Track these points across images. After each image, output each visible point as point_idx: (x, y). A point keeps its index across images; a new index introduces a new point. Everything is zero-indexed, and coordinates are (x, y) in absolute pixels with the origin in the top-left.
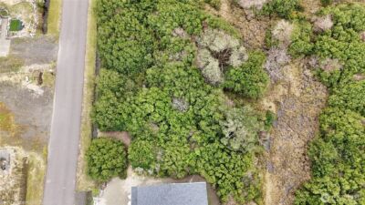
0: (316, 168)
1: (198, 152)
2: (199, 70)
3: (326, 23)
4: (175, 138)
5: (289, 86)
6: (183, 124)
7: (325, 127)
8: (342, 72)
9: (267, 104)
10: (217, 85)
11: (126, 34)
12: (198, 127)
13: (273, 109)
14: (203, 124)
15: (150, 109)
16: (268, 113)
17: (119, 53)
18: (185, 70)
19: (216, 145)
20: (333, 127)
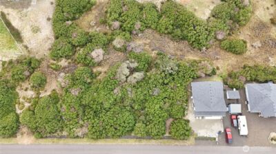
0: (184, 38)
1: (179, 85)
2: (137, 82)
3: (117, 24)
4: (172, 95)
5: (145, 44)
6: (166, 91)
7: (166, 32)
8: (141, 21)
9: (153, 54)
10: (146, 75)
11: (115, 119)
12: (167, 84)
13: (156, 52)
14: (166, 82)
15: (158, 106)
16: (158, 54)
17: (126, 122)
18: (138, 88)
19: (175, 77)
20: (166, 29)
